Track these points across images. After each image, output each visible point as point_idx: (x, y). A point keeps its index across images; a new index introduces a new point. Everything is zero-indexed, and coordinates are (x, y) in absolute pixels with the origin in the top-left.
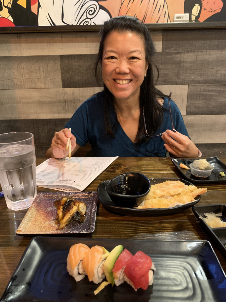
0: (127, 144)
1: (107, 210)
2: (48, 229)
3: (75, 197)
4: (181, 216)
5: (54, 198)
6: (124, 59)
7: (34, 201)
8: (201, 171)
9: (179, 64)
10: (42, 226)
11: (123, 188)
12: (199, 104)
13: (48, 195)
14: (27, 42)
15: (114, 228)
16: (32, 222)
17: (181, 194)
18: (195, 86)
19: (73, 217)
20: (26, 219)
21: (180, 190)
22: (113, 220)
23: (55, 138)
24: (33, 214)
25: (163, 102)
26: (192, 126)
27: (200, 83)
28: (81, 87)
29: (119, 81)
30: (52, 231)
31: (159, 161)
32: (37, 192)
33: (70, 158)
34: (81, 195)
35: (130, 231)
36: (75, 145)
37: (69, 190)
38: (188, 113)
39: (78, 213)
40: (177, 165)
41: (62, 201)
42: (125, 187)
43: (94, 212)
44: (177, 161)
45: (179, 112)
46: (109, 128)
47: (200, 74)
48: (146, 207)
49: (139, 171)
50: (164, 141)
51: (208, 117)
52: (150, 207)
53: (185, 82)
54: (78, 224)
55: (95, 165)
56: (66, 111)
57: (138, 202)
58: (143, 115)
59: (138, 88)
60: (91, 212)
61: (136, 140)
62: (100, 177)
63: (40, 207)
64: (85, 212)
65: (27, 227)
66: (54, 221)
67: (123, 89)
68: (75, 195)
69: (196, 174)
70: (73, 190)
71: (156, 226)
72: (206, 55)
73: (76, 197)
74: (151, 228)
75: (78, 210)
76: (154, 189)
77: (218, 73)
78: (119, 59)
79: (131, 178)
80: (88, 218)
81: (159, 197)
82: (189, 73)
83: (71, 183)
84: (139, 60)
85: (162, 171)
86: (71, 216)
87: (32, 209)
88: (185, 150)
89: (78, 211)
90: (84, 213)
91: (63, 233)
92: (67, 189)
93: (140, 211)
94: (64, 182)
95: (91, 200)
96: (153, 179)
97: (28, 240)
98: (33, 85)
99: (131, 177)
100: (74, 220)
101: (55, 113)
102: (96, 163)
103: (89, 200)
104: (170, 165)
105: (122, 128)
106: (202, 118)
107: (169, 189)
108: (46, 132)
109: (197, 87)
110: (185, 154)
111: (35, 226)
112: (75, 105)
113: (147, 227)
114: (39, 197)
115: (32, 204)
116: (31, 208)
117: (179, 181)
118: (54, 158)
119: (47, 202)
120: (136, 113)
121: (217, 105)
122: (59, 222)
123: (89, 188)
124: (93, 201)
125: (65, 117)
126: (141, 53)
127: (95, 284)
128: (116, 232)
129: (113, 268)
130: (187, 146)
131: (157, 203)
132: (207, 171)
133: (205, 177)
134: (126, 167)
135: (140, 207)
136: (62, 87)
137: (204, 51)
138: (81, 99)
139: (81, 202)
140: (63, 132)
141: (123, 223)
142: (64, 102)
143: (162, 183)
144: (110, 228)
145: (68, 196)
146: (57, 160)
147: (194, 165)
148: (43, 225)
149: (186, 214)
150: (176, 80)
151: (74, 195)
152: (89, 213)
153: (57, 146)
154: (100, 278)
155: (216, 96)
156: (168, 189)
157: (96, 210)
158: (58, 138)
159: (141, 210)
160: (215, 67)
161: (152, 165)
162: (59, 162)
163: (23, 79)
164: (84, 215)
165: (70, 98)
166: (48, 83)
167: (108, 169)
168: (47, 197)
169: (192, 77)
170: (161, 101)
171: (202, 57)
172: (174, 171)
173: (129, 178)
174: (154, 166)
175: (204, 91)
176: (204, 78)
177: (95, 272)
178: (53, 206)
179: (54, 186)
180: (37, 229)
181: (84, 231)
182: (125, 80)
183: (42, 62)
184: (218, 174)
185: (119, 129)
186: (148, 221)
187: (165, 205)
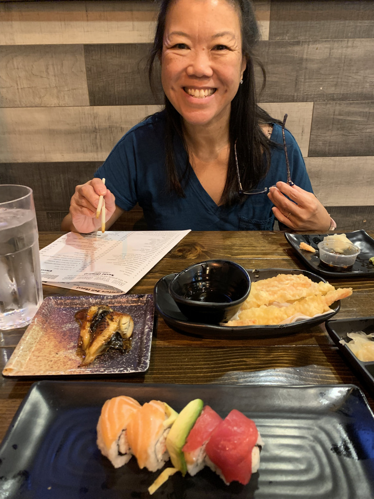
0: (206, 207)
1: (171, 328)
2: (63, 364)
3: (114, 304)
4: (306, 338)
5: (74, 306)
6: (203, 49)
7: (37, 313)
8: (338, 255)
9: (298, 64)
10: (53, 359)
11: (201, 287)
12: (332, 137)
13: (64, 302)
14: (22, 19)
15: (185, 362)
16: (33, 352)
17: (307, 299)
18: (327, 104)
19: (109, 343)
20: (22, 348)
21: (304, 292)
22: (183, 346)
23: (76, 196)
24: (35, 337)
25: (271, 133)
26: (318, 175)
27: (334, 100)
28: (124, 105)
29: (193, 90)
30: (70, 370)
31: (263, 238)
32: (44, 294)
33: (103, 232)
34: (124, 300)
35: (214, 368)
36: (114, 208)
37: (103, 290)
38: (312, 153)
39: (118, 335)
40: (295, 245)
41: (88, 314)
42: (204, 286)
43: (149, 331)
44: (295, 239)
45: (298, 150)
46: (175, 179)
47: (335, 83)
48: (242, 322)
49: (228, 255)
50: (273, 201)
51: (345, 160)
52: (251, 324)
53: (307, 98)
54: (118, 355)
55: (150, 245)
56: (97, 148)
57: (228, 314)
58: (235, 155)
59: (227, 105)
60: (142, 333)
61: (221, 199)
62: (159, 267)
63: (49, 323)
64: (131, 333)
65: (23, 362)
66: (74, 350)
67: (201, 107)
68: (113, 300)
69: (329, 261)
70: (109, 291)
71: (260, 357)
72: (347, 47)
73: (116, 304)
74: (253, 361)
75: (119, 330)
76: (256, 289)
77: (366, 81)
78: (192, 49)
79: (214, 271)
80: (137, 343)
81: (265, 305)
82: (316, 80)
83: (107, 278)
84: (230, 52)
85: (268, 256)
86: (105, 340)
87: (34, 328)
88: (309, 219)
89: (119, 332)
90: (129, 333)
91: (90, 373)
92: (99, 290)
93: (233, 331)
94: (94, 277)
95: (143, 309)
96: (254, 271)
97: (26, 387)
98: (37, 100)
99: (215, 268)
100: (111, 347)
101: (77, 151)
102: (151, 241)
103: (139, 309)
104: (282, 245)
105: (197, 178)
106: (336, 161)
107: (284, 289)
108: (63, 186)
109: (328, 106)
110: (308, 225)
111: (39, 359)
112: (114, 137)
113: (244, 359)
114: (47, 306)
115: (35, 317)
116: (32, 325)
117: (301, 276)
118: (76, 232)
119: (63, 314)
120: (223, 151)
121: (362, 139)
122: (84, 351)
123: (139, 288)
124: (146, 311)
125: (95, 159)
126: (233, 38)
127: (151, 472)
128: (189, 369)
129: (184, 445)
130: (312, 211)
131: (262, 314)
132: (350, 256)
133: (345, 267)
134: (204, 248)
135: (231, 323)
136: (89, 104)
137: (344, 41)
138: (123, 126)
139: (124, 314)
140: (91, 184)
141: (201, 352)
142: (94, 132)
143: (271, 278)
144: (176, 362)
145: (101, 302)
146: (81, 237)
147: (325, 245)
148: (54, 357)
149: (313, 334)
150: (293, 94)
151: (112, 302)
152: (139, 334)
153: (80, 211)
154: (160, 461)
155: (360, 123)
156: (281, 289)
157: (151, 329)
158: (82, 196)
159: (234, 329)
160: (362, 70)
161: (251, 245)
162: (85, 240)
163: (18, 89)
164: (131, 337)
165: (105, 125)
166: (64, 96)
167: (172, 252)
168: (61, 304)
169: (321, 88)
170: (267, 130)
171: (340, 51)
172: (289, 255)
173: (211, 270)
174: (254, 247)
175: (340, 115)
176: (341, 90)
177: (151, 451)
178: (73, 321)
179: (75, 284)
180: (43, 366)
181: (129, 369)
182: (205, 88)
183: (52, 57)
184: (367, 261)
185: (192, 181)
186: (246, 347)
187: (277, 318)
